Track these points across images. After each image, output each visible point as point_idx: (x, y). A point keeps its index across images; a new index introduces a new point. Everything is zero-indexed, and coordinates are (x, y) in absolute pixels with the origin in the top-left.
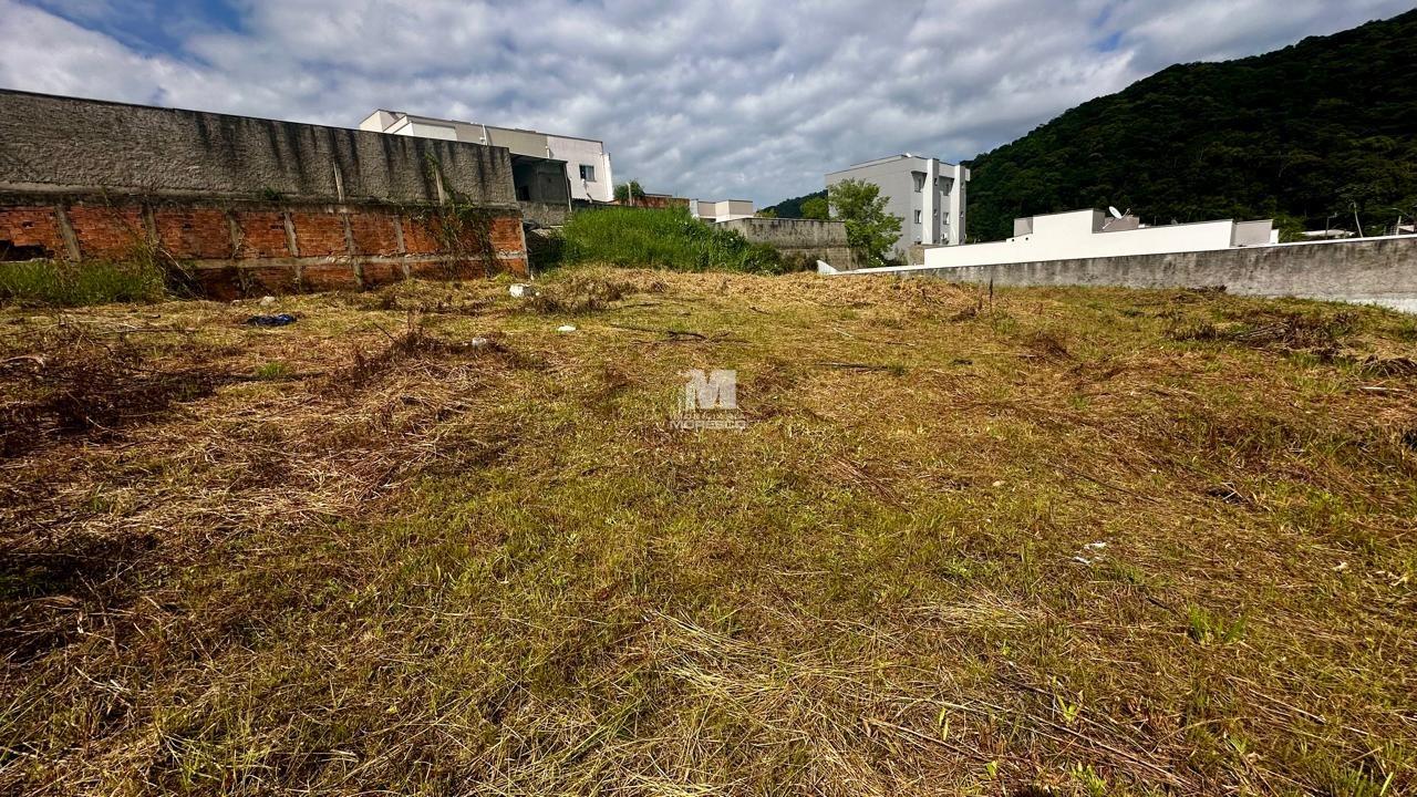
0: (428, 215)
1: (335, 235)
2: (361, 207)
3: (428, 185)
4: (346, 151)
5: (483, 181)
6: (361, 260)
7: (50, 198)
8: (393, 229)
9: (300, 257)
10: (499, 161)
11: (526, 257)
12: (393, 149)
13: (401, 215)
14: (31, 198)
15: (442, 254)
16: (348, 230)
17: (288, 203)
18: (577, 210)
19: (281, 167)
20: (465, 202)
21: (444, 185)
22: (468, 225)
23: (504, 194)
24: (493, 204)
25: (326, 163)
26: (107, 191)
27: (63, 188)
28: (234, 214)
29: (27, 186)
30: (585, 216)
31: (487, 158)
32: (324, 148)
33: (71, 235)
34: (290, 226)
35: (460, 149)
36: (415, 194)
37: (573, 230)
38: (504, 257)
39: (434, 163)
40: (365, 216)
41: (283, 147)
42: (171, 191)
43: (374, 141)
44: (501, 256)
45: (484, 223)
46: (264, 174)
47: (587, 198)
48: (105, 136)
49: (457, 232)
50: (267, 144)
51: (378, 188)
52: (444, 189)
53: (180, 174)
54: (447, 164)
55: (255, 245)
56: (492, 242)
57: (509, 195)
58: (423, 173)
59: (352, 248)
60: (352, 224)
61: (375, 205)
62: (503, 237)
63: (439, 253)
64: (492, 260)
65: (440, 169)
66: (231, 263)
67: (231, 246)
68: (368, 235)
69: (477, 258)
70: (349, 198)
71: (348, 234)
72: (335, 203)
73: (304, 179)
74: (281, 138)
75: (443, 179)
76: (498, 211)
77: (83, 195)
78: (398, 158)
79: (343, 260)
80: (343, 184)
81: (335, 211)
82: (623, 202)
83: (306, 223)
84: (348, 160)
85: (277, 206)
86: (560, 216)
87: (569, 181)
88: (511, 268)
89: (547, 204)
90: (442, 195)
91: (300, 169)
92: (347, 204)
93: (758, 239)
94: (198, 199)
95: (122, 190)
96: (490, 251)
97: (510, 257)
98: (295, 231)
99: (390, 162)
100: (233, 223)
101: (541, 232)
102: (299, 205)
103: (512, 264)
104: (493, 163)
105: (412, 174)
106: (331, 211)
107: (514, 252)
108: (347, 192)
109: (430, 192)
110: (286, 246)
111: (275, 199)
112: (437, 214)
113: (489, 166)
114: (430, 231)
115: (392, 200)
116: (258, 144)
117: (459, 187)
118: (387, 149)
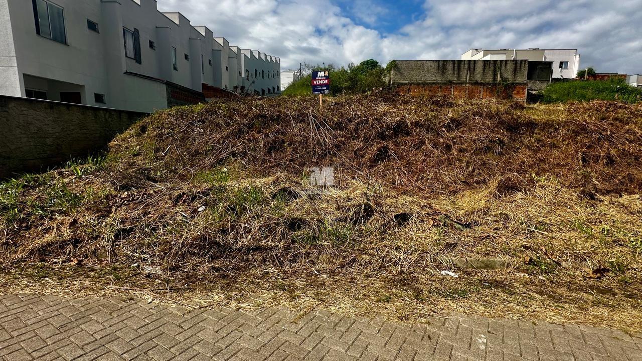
0: (493, 86)
1: (463, 92)
2: (473, 84)
3: (495, 75)
4: (472, 67)
5: (515, 73)
8: (480, 90)
10: (523, 65)
11: (526, 101)
12: (486, 65)
13: (484, 86)
16: (467, 91)
17: (454, 83)
18: (553, 82)
19: (454, 73)
20: (506, 81)
21: (501, 76)
22: (505, 89)
23: (522, 77)
24: (517, 81)
25: (466, 71)
26: (417, 82)
28: (441, 87)
29: (404, 82)
30: (557, 86)
31: (518, 65)
32: (466, 67)
34: (452, 90)
35: (509, 62)
36: (489, 79)
37: (550, 91)
39: (499, 68)
40: (473, 87)
41: (456, 68)
42: (429, 82)
43: (481, 63)
44: (516, 100)
45: (512, 88)
46: (450, 76)
47: (560, 77)
48: (419, 69)
49: (501, 91)
50: (452, 67)
51: (478, 78)
53: (431, 77)
54: (503, 68)
56: (513, 95)
57: (524, 78)
58: (494, 72)
59: (467, 96)
60: (469, 89)
61: (477, 83)
62: (518, 93)
65: (500, 70)
68: (472, 92)
70: (470, 81)
71: (467, 92)
72: (466, 83)
73: (459, 76)
74: (456, 65)
75: (501, 73)
76: (520, 84)
78: (487, 68)
80: (470, 76)
83: (457, 89)
84: (472, 69)
85: (451, 84)
86: (544, 85)
87: (552, 70)
89: (539, 81)
90: (499, 78)
91: (458, 74)
92: (469, 83)
94: (434, 83)
96: (511, 96)
97: (519, 101)
98: (454, 91)
99: (484, 69)
101: (533, 92)
102: (456, 84)
104: (520, 66)
105: (490, 72)
106: (464, 85)
107: (521, 99)
108: (470, 79)
109: (495, 78)
111: (451, 82)
112: (495, 85)
113: (519, 67)
114: (492, 91)
115: (482, 81)
116: (450, 67)
117: (505, 76)
118: (484, 65)
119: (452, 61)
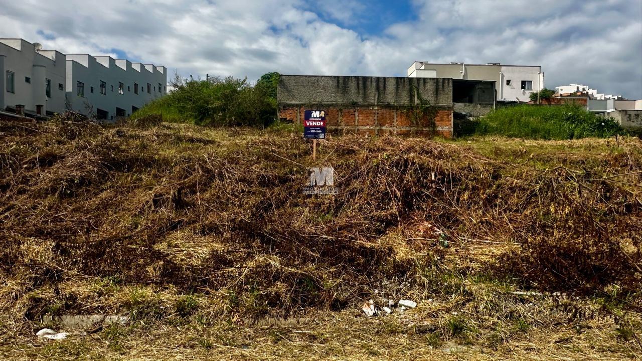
0: (408, 110)
1: (371, 118)
2: (383, 107)
3: (412, 97)
4: (381, 85)
5: (437, 94)
6: (378, 128)
7: (297, 105)
8: (393, 115)
9: (358, 126)
10: (447, 85)
11: (452, 130)
12: (400, 83)
13: (397, 110)
14: (293, 106)
15: (411, 127)
16: (376, 116)
17: (358, 106)
19: (359, 93)
20: (426, 104)
22: (425, 114)
23: (447, 99)
24: (440, 104)
25: (373, 90)
26: (310, 103)
27: (300, 103)
28: (341, 110)
29: (293, 102)
31: (440, 84)
32: (374, 85)
33: (299, 117)
34: (357, 114)
35: (429, 80)
36: (405, 100)
38: (441, 129)
39: (415, 87)
40: (384, 111)
41: (361, 86)
42: (326, 103)
43: (393, 81)
44: (439, 129)
45: (433, 113)
46: (354, 96)
48: (313, 86)
49: (419, 117)
50: (356, 85)
51: (390, 99)
52: (418, 98)
53: (329, 97)
54: (421, 87)
55: (344, 121)
56: (436, 122)
57: (449, 101)
58: (410, 93)
59: (376, 123)
60: (378, 113)
61: (389, 106)
62: (442, 119)
63: (410, 126)
64: (434, 130)
65: (418, 89)
66: (336, 127)
67: (338, 121)
68: (383, 118)
69: (427, 129)
70: (379, 103)
71: (376, 118)
72: (373, 105)
73: (365, 97)
74: (360, 82)
75: (418, 94)
76: (443, 108)
77: (304, 105)
78: (401, 87)
79: (372, 128)
80: (378, 98)
81: (373, 108)
82: (535, 102)
83: (362, 113)
84: (382, 88)
85: (354, 107)
86: (486, 110)
88: (443, 135)
89: (480, 104)
90: (416, 100)
91: (365, 93)
92: (378, 106)
93: (633, 124)
94: (332, 105)
95: (313, 103)
96: (434, 126)
97: (444, 130)
98: (358, 116)
99: (397, 88)
100: (340, 113)
102: (362, 106)
103: (445, 134)
104: (443, 86)
105: (405, 93)
106: (371, 108)
107: (446, 127)
108: (379, 101)
109: (411, 100)
110: (354, 122)
111: (354, 104)
112: (412, 109)
113: (441, 88)
114: (408, 116)
115: (395, 104)
116: (353, 85)
117: (425, 97)
118: (397, 84)
119: (355, 77)
